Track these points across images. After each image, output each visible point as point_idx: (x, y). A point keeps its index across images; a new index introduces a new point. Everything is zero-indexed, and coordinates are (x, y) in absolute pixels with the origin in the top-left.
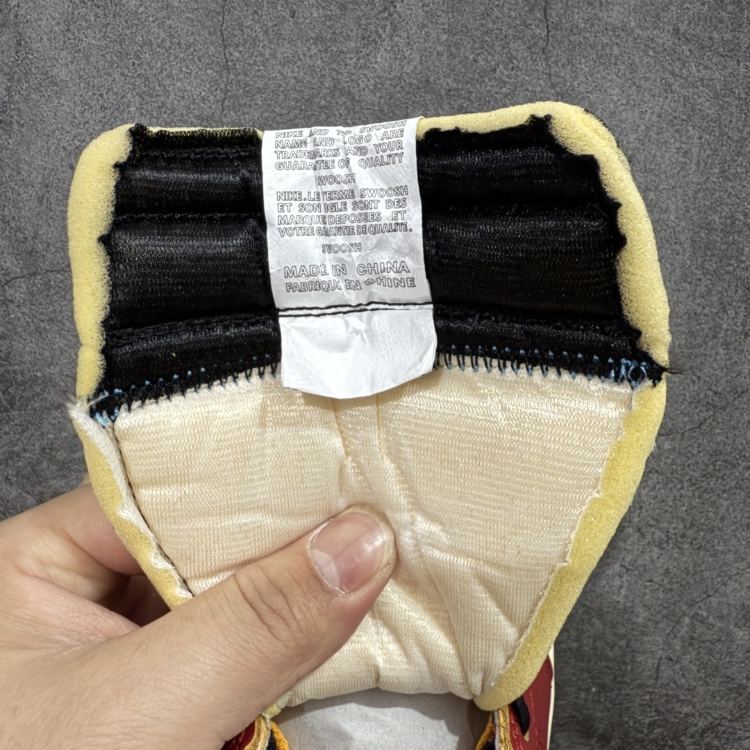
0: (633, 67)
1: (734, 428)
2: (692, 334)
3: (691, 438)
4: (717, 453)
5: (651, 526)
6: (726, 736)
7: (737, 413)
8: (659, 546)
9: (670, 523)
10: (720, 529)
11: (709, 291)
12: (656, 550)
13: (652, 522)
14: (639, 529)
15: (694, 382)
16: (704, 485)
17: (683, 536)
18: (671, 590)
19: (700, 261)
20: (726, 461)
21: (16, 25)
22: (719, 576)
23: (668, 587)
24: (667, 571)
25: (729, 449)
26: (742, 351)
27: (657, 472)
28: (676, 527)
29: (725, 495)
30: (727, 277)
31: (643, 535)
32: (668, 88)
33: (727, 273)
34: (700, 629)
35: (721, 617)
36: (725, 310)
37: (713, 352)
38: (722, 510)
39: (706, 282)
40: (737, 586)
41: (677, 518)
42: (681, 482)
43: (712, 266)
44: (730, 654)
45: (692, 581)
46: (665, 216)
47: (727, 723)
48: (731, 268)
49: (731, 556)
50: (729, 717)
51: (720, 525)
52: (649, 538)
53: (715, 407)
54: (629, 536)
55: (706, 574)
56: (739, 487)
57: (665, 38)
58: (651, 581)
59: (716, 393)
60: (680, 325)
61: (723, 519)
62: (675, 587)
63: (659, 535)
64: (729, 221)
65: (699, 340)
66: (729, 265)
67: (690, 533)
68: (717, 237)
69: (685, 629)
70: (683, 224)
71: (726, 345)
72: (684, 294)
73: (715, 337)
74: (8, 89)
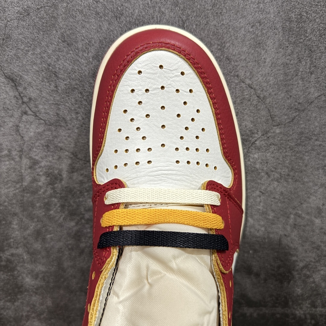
1: (309, 120)
2: (286, 74)
3: (289, 126)
4: (302, 133)
5: (273, 171)
6: (312, 269)
7: (310, 113)
8: (277, 181)
9: (281, 169)
10: (305, 171)
11: (293, 52)
12: (276, 183)
13: (273, 169)
14: (267, 173)
15: (288, 99)
16: (296, 149)
17: (288, 175)
18: (284, 202)
19: (287, 37)
20: (306, 137)
22: (306, 194)
23: (283, 200)
24: (282, 193)
25: (307, 131)
26: (310, 82)
27: (274, 144)
28: (285, 171)
29: (307, 154)
30: (300, 45)
31: (269, 176)
33: (300, 43)
34: (299, 220)
35: (308, 214)
36: (300, 61)
37: (296, 83)
38: (306, 161)
39: (290, 48)
40: (314, 198)
41: (285, 166)
42: (285, 149)
43: (292, 40)
44: (313, 231)
45: (293, 197)
46: (268, 16)
47: (313, 264)
48: (302, 40)
49: (311, 184)
50: (313, 260)
51: (305, 169)
52: (272, 177)
53: (299, 110)
54: (262, 177)
55: (300, 193)
56: (313, 150)
58: (274, 198)
59: (299, 103)
60: (280, 70)
61: (306, 166)
62: (286, 200)
63: (277, 175)
64: (299, 17)
65: (289, 77)
66: (301, 39)
67: (291, 173)
68: (294, 25)
69: (292, 220)
70: (277, 19)
71: (302, 79)
72: (281, 55)
73: (297, 75)
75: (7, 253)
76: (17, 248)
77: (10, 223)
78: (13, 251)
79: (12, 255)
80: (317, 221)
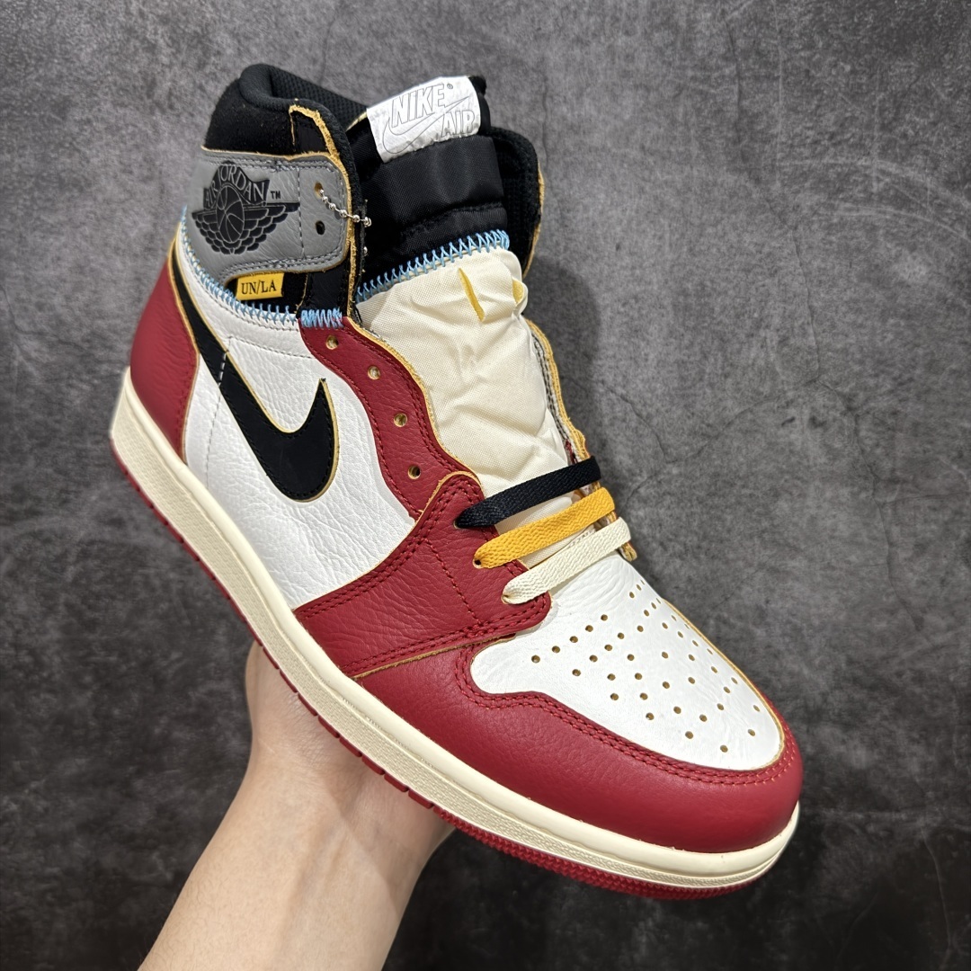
0: (613, 177)
1: (727, 453)
2: (683, 379)
3: (694, 463)
4: (717, 475)
5: (671, 540)
7: (728, 441)
8: (680, 557)
9: (686, 536)
10: (728, 540)
11: (692, 344)
12: (678, 562)
13: (671, 537)
14: (662, 544)
15: (689, 417)
16: (710, 502)
17: (699, 547)
18: (695, 595)
19: (681, 320)
20: (724, 481)
21: (160, 178)
22: (733, 581)
23: (692, 592)
24: (690, 580)
25: (725, 471)
26: (724, 390)
27: (669, 493)
28: (693, 540)
29: (728, 510)
30: (704, 331)
31: (665, 549)
32: (642, 190)
33: (703, 328)
34: (724, 629)
35: (740, 618)
36: (705, 357)
37: (701, 392)
38: (728, 524)
39: (688, 337)
40: (749, 589)
41: (691, 532)
42: (690, 501)
43: (691, 323)
44: (754, 651)
45: (711, 586)
46: (650, 287)
48: (706, 324)
49: (741, 564)
51: (727, 536)
52: (671, 551)
53: (709, 437)
54: (654, 550)
55: (723, 580)
56: (739, 503)
57: (635, 153)
58: (677, 588)
59: (708, 425)
60: (671, 372)
61: (729, 531)
62: (698, 592)
63: (679, 548)
64: (699, 288)
65: (689, 383)
66: (704, 322)
67: (704, 544)
68: (692, 301)
69: (711, 629)
70: (664, 292)
71: (711, 385)
72: (672, 347)
73: (701, 380)
74: (155, 225)
75: (202, 690)
76: (221, 679)
77: (213, 632)
78: (213, 686)
79: (211, 693)
80: (760, 632)
